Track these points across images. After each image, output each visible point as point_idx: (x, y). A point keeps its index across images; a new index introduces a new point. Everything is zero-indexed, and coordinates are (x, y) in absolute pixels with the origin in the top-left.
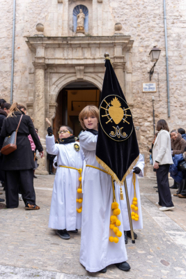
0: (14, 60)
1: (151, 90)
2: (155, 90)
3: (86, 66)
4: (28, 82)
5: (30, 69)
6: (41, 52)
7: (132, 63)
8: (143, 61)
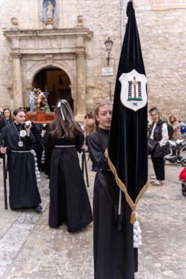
1: (109, 74)
2: (112, 74)
3: (54, 55)
4: (8, 69)
5: (9, 58)
7: (93, 51)
8: (103, 49)
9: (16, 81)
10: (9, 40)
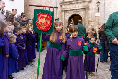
1: (98, 16)
2: (100, 15)
3: (76, 9)
5: (61, 12)
6: (63, 7)
7: (92, 7)
8: (96, 5)
9: (62, 20)
10: (61, 6)
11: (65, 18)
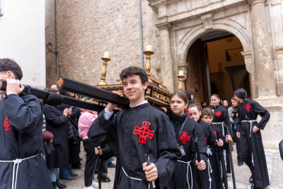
0: (142, 27)
3: (214, 12)
5: (157, 32)
6: (163, 11)
9: (164, 59)
11: (172, 52)
